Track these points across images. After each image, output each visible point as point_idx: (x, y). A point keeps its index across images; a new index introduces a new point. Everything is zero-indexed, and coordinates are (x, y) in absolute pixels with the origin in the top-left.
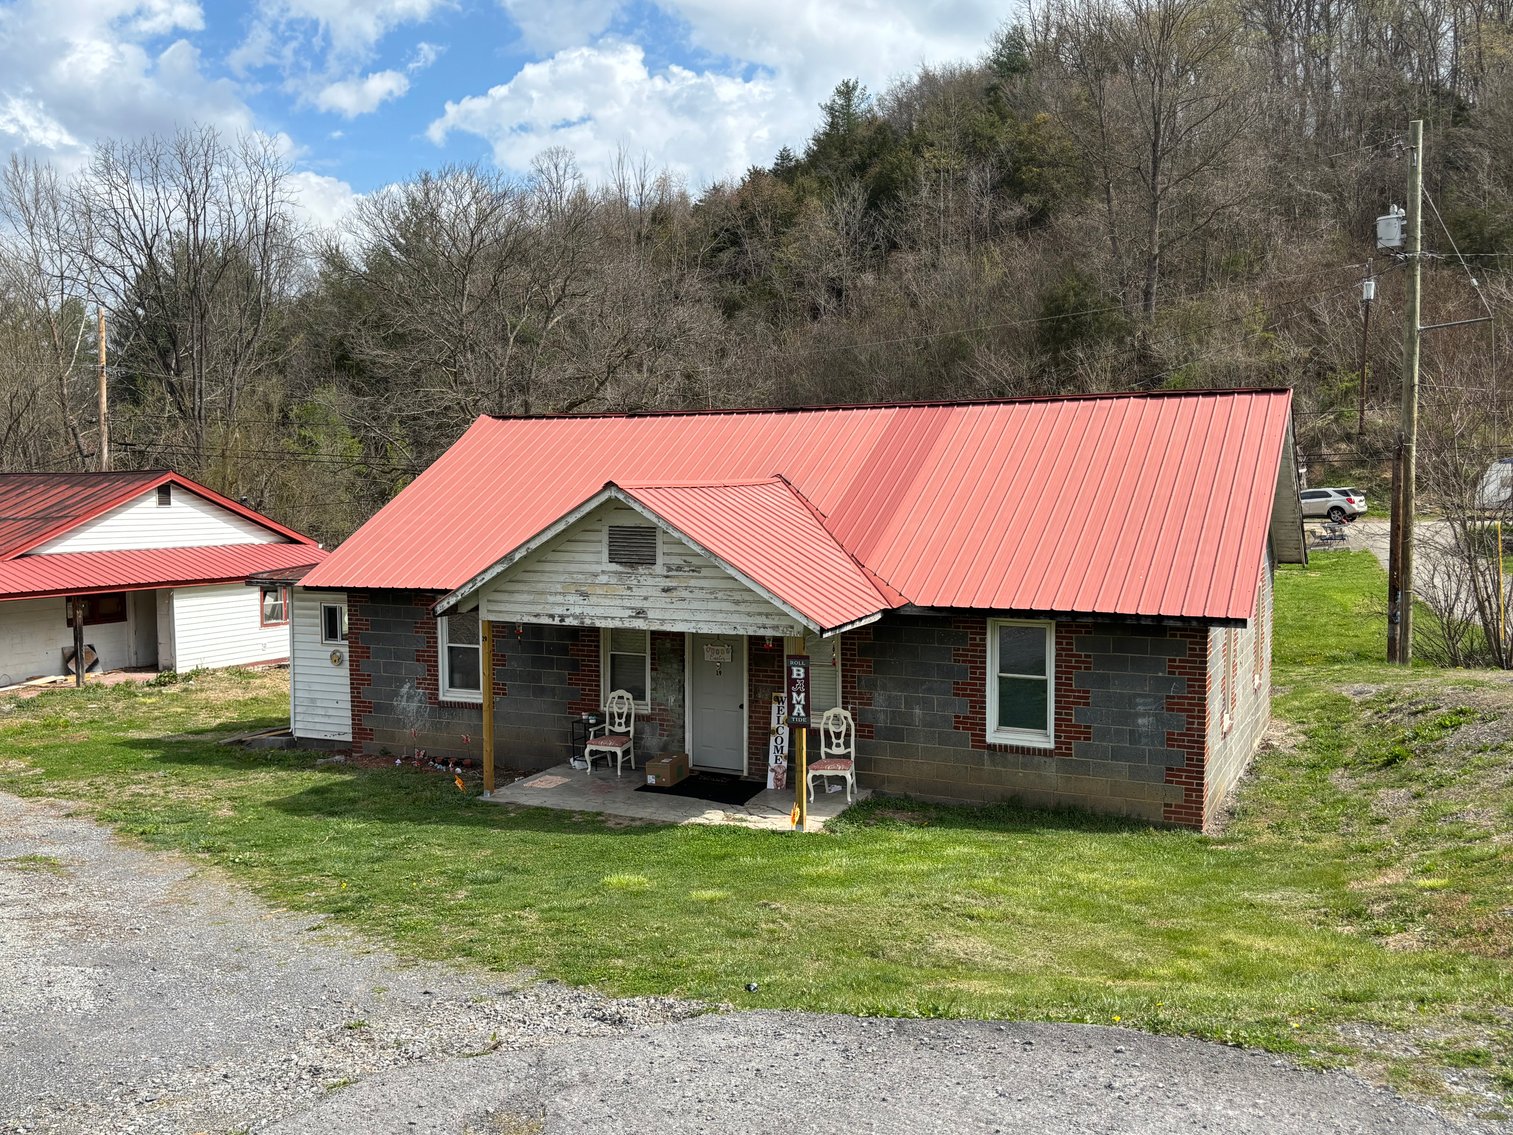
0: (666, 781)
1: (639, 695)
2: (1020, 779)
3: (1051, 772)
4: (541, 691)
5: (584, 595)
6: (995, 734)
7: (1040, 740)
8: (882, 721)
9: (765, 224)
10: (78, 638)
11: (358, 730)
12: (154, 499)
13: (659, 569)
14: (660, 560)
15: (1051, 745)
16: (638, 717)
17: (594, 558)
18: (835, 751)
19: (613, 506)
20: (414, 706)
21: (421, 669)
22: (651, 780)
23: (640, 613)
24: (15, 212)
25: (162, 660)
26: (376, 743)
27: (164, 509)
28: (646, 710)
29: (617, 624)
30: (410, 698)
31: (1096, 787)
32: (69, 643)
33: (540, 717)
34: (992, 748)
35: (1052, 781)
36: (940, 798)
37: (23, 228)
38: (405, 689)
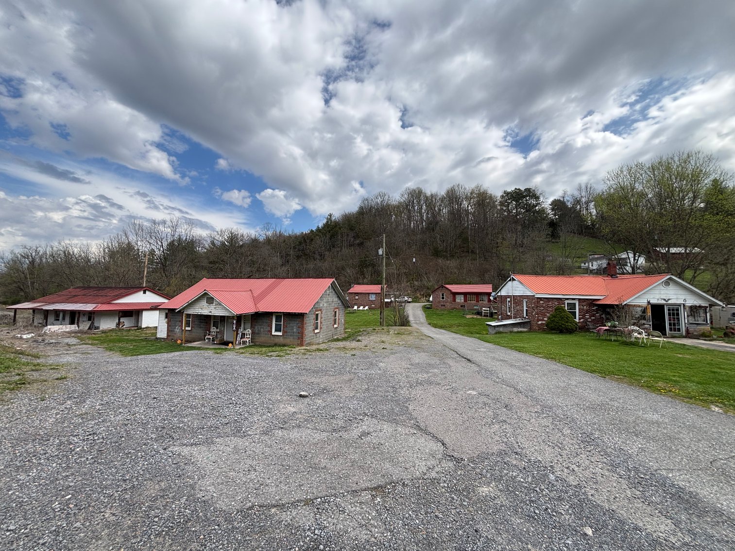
0: (218, 343)
1: (217, 328)
2: (277, 340)
3: (281, 339)
4: (201, 327)
5: (202, 309)
6: (274, 333)
7: (280, 334)
8: (256, 332)
9: (308, 241)
10: (119, 320)
11: (168, 336)
12: (142, 292)
13: (214, 304)
14: (214, 303)
15: (281, 334)
16: (217, 332)
17: (204, 303)
18: (248, 337)
19: (206, 294)
20: (178, 330)
21: (180, 324)
22: (215, 342)
23: (211, 312)
24: (133, 231)
25: (139, 325)
26: (171, 338)
27: (144, 295)
28: (218, 331)
29: (207, 314)
30: (178, 329)
31: (288, 341)
32: (117, 321)
33: (199, 332)
34: (273, 335)
35: (281, 340)
36: (265, 344)
37: (135, 235)
38: (177, 327)
